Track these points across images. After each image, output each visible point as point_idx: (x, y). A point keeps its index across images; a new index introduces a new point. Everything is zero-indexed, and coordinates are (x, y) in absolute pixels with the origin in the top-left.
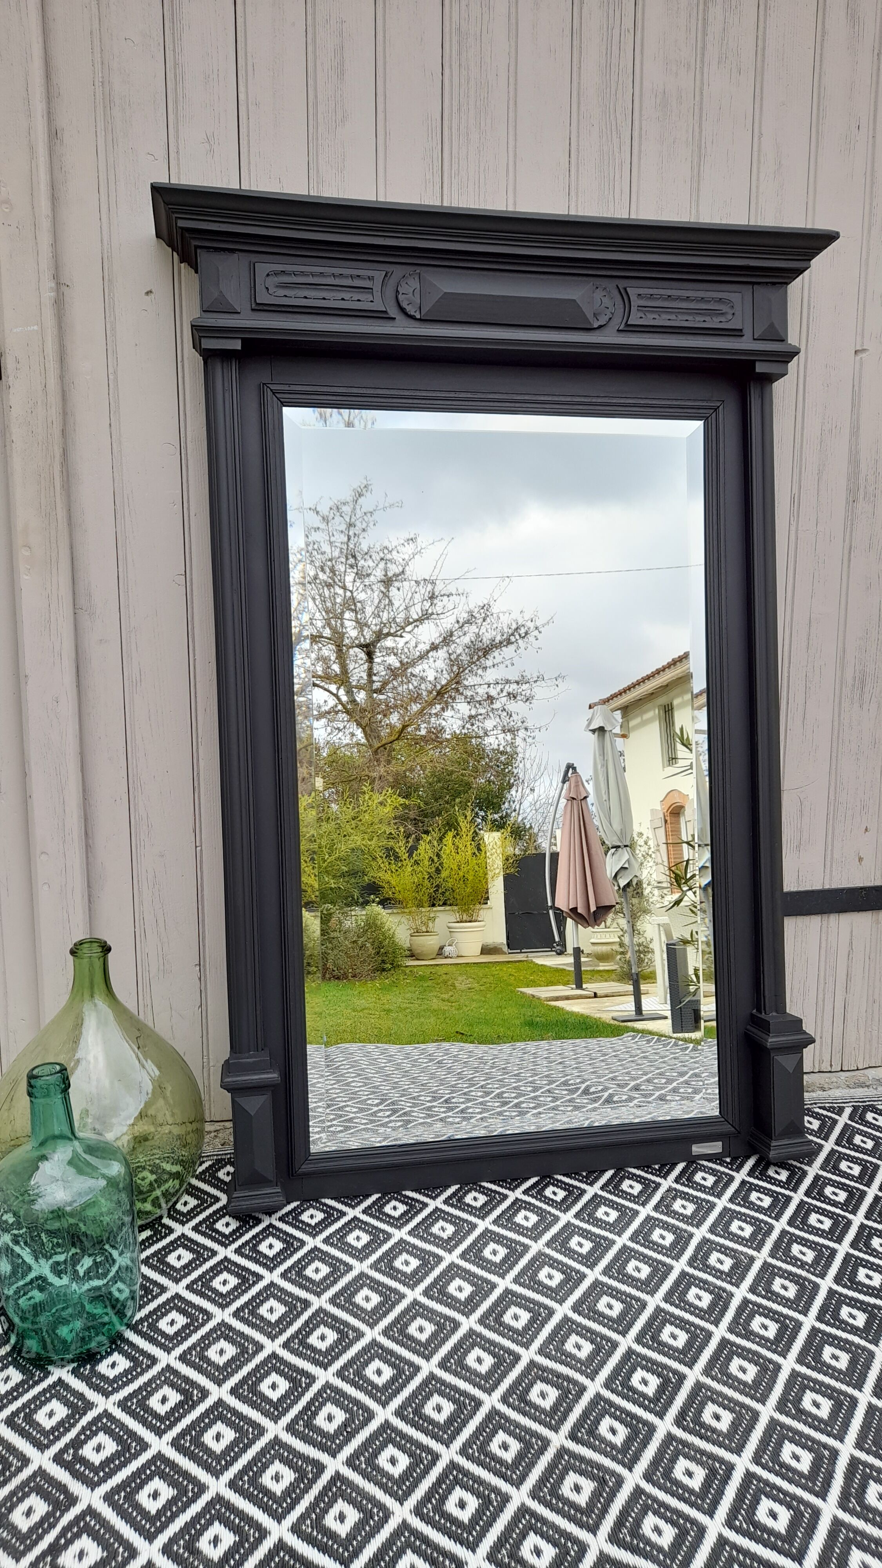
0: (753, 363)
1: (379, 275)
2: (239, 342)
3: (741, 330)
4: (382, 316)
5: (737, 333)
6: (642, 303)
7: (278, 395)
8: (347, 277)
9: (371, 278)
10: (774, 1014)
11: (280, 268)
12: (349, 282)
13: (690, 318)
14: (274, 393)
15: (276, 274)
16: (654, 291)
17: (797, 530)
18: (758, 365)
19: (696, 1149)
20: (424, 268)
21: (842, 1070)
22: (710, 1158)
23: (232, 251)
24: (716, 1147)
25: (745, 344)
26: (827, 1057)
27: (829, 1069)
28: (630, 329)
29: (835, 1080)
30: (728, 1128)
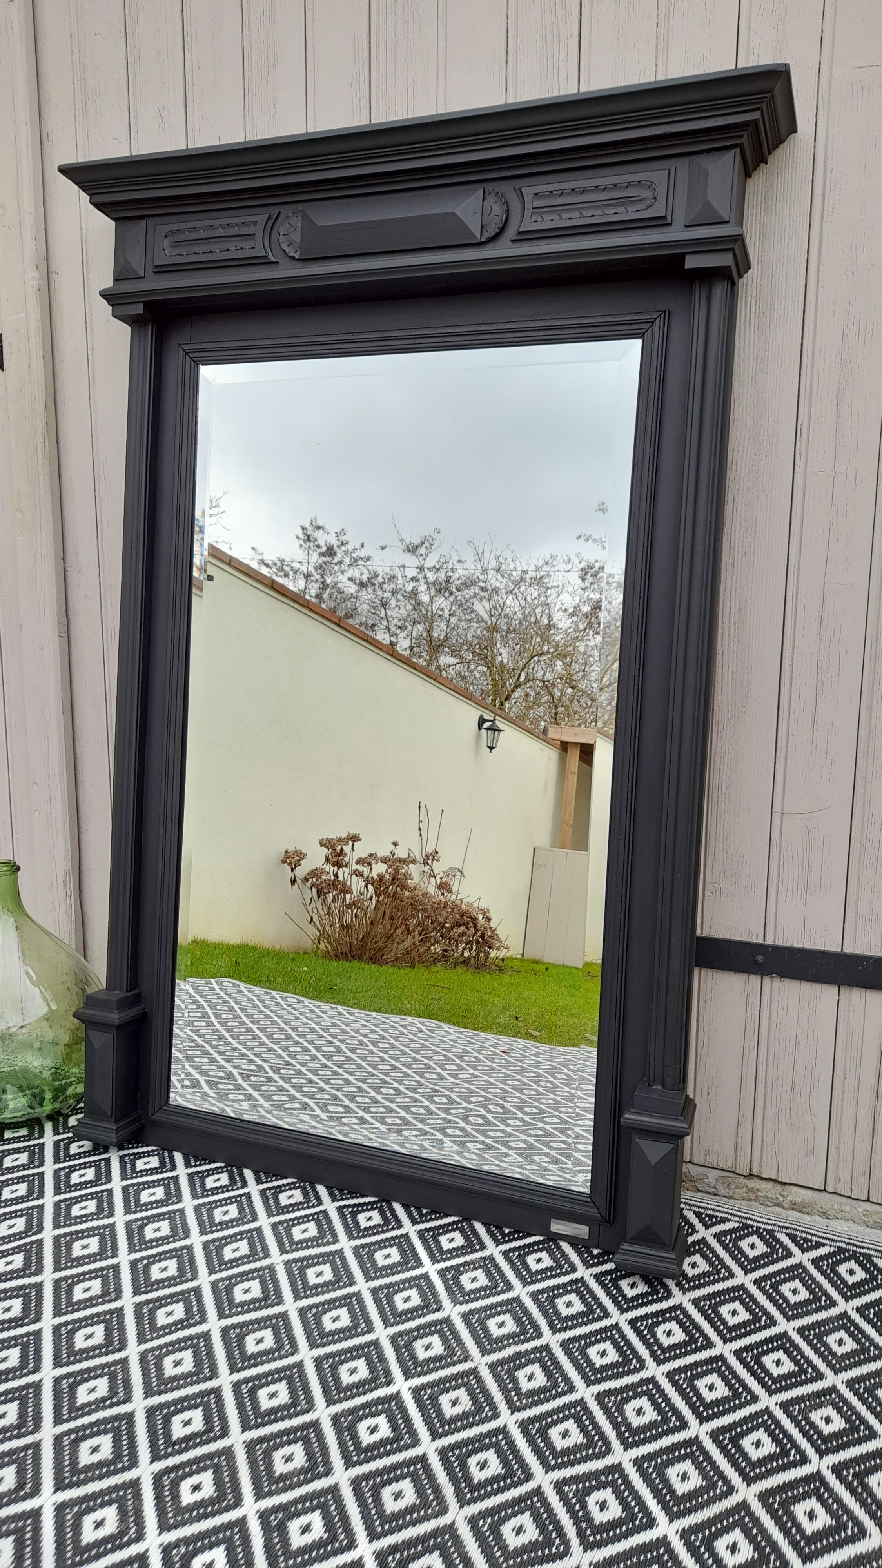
0: (681, 257)
1: (261, 218)
2: (141, 306)
3: (664, 217)
4: (262, 262)
5: (661, 222)
6: (537, 203)
7: (191, 355)
8: (233, 226)
9: (255, 223)
10: (659, 1087)
11: (175, 227)
12: (236, 231)
13: (599, 212)
14: (187, 353)
15: (173, 233)
16: (556, 187)
17: (805, 472)
18: (687, 258)
19: (557, 1227)
20: (305, 204)
21: (868, 1200)
22: (574, 1242)
23: (142, 217)
24: (582, 1231)
25: (676, 233)
26: (845, 1176)
27: (849, 1194)
28: (524, 237)
29: (848, 1209)
30: (593, 1211)
